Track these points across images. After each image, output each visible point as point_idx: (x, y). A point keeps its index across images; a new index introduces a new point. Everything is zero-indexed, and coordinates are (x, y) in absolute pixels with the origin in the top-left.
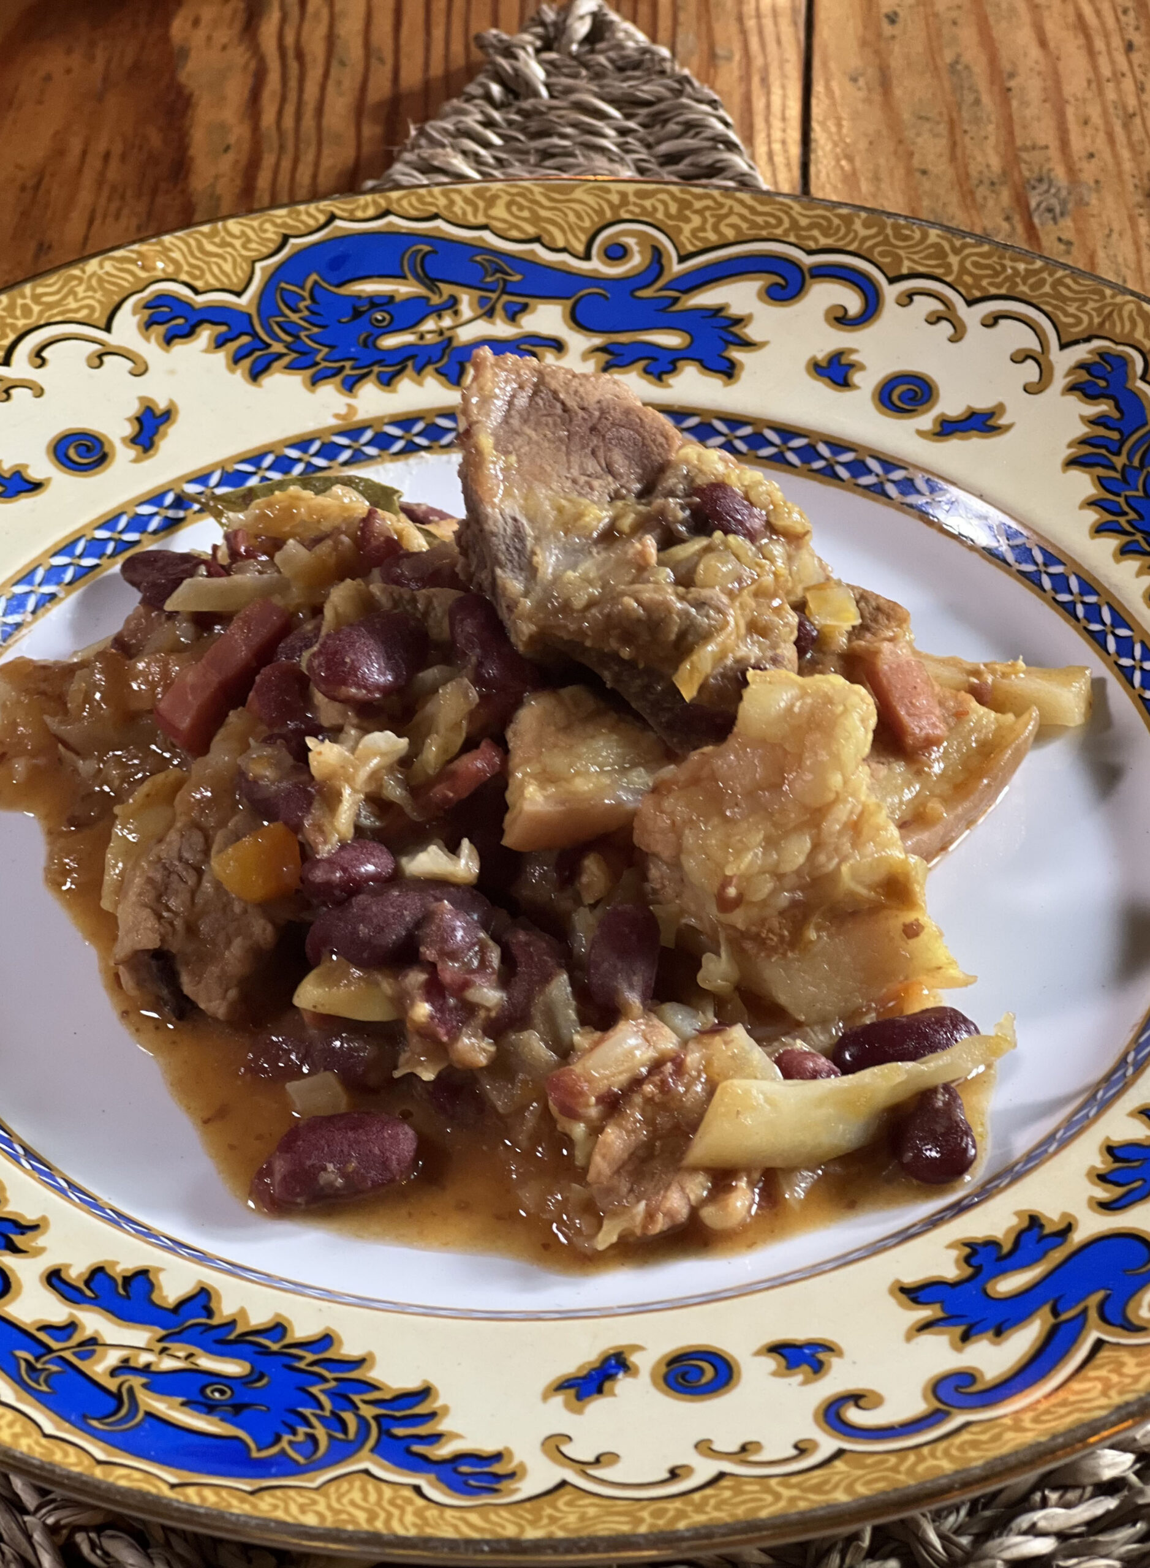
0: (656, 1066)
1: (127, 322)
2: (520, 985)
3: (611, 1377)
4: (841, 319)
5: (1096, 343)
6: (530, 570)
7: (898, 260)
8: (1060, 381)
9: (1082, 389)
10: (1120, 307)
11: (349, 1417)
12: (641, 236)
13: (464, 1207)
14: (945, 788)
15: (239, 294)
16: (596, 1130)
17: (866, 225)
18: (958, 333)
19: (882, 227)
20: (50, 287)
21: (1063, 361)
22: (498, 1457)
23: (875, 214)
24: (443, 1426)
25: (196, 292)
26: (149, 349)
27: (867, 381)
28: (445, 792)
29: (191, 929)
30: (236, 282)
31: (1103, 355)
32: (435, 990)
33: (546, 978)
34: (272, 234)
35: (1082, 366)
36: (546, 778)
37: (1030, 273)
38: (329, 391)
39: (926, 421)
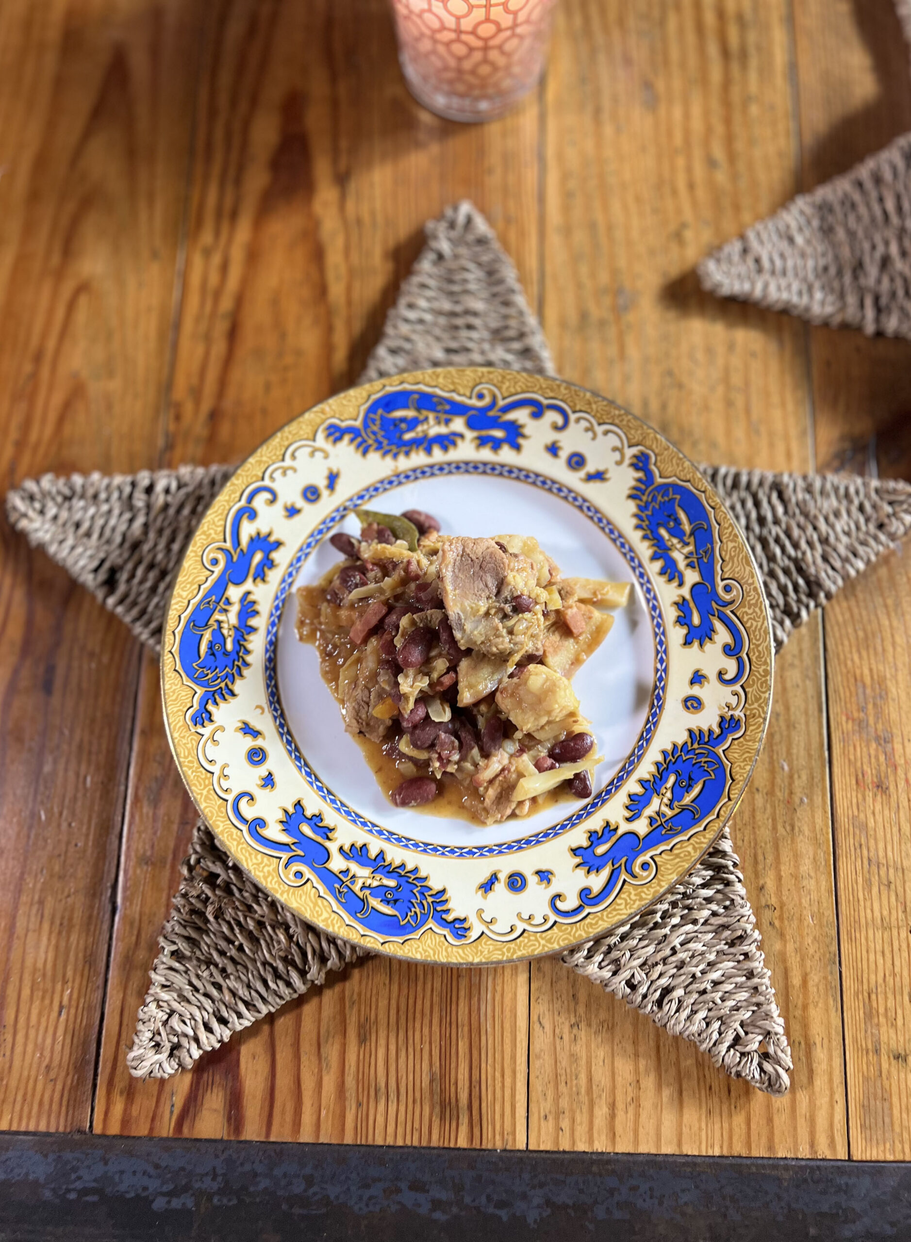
0: (503, 770)
1: (321, 436)
2: (464, 752)
3: (493, 883)
4: (557, 428)
5: (640, 448)
6: (463, 630)
7: (575, 405)
8: (627, 461)
9: (635, 466)
10: (648, 434)
11: (424, 902)
12: (490, 390)
13: (450, 803)
14: (585, 647)
15: (356, 420)
16: (487, 789)
17: (566, 389)
18: (594, 438)
19: (570, 390)
20: (293, 427)
21: (630, 452)
22: (465, 920)
23: (569, 384)
24: (449, 905)
25: (342, 421)
26: (328, 446)
27: (564, 454)
28: (439, 688)
29: (368, 724)
30: (354, 414)
31: (643, 453)
32: (440, 759)
33: (473, 748)
34: (365, 394)
35: (635, 456)
36: (470, 687)
37: (620, 415)
38: (389, 459)
39: (582, 474)
